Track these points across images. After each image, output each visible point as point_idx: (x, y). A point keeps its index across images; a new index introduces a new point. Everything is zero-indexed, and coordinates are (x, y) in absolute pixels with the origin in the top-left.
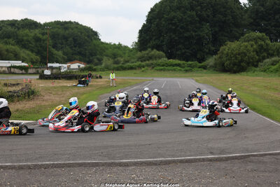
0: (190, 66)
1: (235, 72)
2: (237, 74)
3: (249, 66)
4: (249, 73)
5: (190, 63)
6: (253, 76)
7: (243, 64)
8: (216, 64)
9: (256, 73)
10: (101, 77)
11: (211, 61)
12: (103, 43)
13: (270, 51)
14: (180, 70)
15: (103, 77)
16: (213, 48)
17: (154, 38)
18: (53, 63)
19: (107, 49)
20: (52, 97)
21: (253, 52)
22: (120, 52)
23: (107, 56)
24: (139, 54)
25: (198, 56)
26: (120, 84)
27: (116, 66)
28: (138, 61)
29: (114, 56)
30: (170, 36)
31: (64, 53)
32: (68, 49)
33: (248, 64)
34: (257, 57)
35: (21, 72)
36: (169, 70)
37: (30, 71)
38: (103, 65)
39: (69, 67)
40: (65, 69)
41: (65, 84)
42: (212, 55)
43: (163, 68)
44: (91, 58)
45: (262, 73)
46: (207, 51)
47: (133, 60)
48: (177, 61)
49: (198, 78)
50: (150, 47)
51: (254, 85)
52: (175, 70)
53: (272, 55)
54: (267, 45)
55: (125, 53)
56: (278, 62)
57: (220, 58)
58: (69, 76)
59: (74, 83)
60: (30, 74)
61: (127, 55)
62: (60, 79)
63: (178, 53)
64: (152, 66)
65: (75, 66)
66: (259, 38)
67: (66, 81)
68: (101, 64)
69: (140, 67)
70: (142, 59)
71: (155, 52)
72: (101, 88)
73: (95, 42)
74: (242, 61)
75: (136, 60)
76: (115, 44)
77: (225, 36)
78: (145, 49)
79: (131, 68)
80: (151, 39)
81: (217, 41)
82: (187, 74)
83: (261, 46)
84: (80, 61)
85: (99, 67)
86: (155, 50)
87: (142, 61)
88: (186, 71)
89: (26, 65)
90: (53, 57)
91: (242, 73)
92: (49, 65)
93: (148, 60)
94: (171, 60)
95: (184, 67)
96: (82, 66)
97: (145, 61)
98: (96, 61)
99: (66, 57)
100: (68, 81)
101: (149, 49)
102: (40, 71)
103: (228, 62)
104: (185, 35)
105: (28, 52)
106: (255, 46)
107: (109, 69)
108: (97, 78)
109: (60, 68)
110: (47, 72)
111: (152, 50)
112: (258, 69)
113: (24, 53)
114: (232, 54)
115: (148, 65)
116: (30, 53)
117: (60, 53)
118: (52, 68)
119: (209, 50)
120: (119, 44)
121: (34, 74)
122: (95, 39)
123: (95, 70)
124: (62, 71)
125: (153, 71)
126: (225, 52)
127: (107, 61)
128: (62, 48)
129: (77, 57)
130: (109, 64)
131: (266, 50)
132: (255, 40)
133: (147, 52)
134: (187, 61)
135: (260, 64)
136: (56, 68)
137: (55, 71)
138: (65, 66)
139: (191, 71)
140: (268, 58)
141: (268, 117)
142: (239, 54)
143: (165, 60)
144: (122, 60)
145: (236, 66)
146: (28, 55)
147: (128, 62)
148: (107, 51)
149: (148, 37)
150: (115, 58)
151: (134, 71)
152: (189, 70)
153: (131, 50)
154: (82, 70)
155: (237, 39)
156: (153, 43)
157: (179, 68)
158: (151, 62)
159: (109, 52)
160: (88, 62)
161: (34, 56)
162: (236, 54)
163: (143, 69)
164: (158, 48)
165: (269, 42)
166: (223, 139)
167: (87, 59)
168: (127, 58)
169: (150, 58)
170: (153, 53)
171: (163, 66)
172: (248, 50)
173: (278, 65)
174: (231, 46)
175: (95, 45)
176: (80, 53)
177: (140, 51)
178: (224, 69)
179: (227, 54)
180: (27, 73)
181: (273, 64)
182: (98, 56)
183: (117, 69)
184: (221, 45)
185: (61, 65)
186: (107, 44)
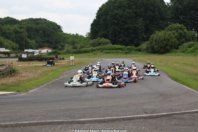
0: (129, 49)
1: (162, 53)
2: (163, 55)
3: (172, 48)
4: (172, 54)
5: (128, 47)
6: (175, 56)
7: (168, 47)
8: (148, 48)
9: (177, 53)
10: (63, 59)
11: (144, 45)
12: (64, 34)
13: (187, 38)
14: (122, 52)
15: (65, 59)
16: (145, 36)
17: (102, 29)
18: (28, 49)
19: (68, 38)
20: (28, 74)
21: (175, 38)
22: (77, 40)
23: (68, 43)
24: (91, 41)
25: (135, 42)
26: (78, 63)
27: (74, 50)
28: (90, 46)
29: (73, 43)
30: (114, 28)
31: (36, 42)
32: (39, 39)
33: (171, 47)
34: (178, 42)
35: (5, 56)
36: (113, 53)
37: (12, 55)
38: (65, 50)
39: (40, 52)
40: (37, 54)
41: (38, 65)
42: (145, 41)
43: (109, 51)
44: (56, 45)
45: (182, 53)
46: (141, 38)
47: (87, 46)
48: (119, 46)
49: (135, 58)
50: (99, 36)
51: (176, 62)
52: (118, 53)
53: (189, 40)
54: (185, 33)
55: (81, 41)
56: (193, 45)
57: (151, 43)
58: (40, 59)
59: (44, 63)
60: (12, 57)
61: (82, 42)
62: (33, 61)
63: (120, 40)
64: (101, 50)
65: (44, 51)
66: (179, 28)
67: (38, 62)
68: (64, 49)
69: (92, 51)
70: (93, 45)
71: (103, 40)
72: (64, 66)
73: (58, 33)
74: (167, 45)
75: (89, 46)
76: (73, 35)
77: (154, 27)
78: (96, 38)
79: (86, 52)
80: (100, 30)
81: (148, 31)
82: (127, 55)
83: (181, 34)
84: (48, 47)
85: (62, 51)
86: (103, 38)
87: (93, 47)
88: (126, 53)
89: (9, 51)
90: (29, 45)
91: (167, 54)
92: (25, 50)
93: (98, 46)
94: (115, 46)
95: (124, 51)
96: (50, 51)
97: (96, 46)
98: (60, 47)
99: (38, 45)
100: (40, 62)
101: (99, 38)
102: (19, 55)
103: (157, 46)
104: (125, 27)
105: (9, 41)
106: (176, 34)
107: (69, 53)
108: (61, 59)
109: (33, 53)
110: (24, 56)
111: (101, 38)
112: (179, 50)
113: (7, 42)
114: (160, 40)
115: (98, 50)
116: (11, 42)
117: (33, 42)
118: (27, 53)
119: (143, 37)
120: (77, 34)
121: (15, 57)
122: (59, 31)
123: (59, 54)
124: (35, 55)
125: (101, 53)
126: (154, 39)
127: (68, 47)
128: (35, 38)
129: (46, 44)
130: (69, 49)
131: (184, 37)
132: (176, 29)
133: (97, 40)
134: (127, 46)
135: (180, 47)
136: (31, 53)
137: (30, 55)
138: (38, 51)
139: (129, 53)
140: (186, 42)
141: (187, 86)
142: (165, 40)
143: (110, 45)
144: (79, 46)
145: (163, 49)
146: (10, 44)
147: (83, 47)
148: (68, 40)
149: (97, 29)
150: (74, 44)
151: (88, 54)
152: (128, 52)
153: (85, 39)
154: (50, 54)
155: (163, 29)
156: (101, 33)
157: (121, 51)
158: (100, 47)
159: (70, 40)
160: (54, 48)
161: (14, 45)
162: (162, 40)
163: (95, 52)
164: (105, 36)
165: (186, 31)
166: (154, 102)
167: (53, 46)
168: (82, 45)
169: (100, 44)
170: (101, 40)
171: (109, 49)
172: (171, 37)
173: (193, 48)
174: (159, 35)
175: (59, 35)
176: (48, 42)
177: (92, 39)
178: (154, 51)
179: (156, 40)
180: (9, 57)
181: (189, 47)
182: (61, 44)
183: (76, 53)
184: (151, 34)
185: (34, 51)
186: (68, 34)
